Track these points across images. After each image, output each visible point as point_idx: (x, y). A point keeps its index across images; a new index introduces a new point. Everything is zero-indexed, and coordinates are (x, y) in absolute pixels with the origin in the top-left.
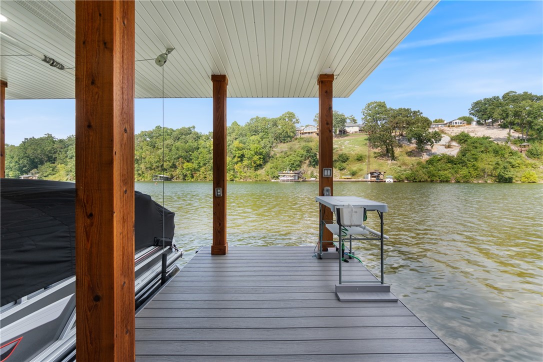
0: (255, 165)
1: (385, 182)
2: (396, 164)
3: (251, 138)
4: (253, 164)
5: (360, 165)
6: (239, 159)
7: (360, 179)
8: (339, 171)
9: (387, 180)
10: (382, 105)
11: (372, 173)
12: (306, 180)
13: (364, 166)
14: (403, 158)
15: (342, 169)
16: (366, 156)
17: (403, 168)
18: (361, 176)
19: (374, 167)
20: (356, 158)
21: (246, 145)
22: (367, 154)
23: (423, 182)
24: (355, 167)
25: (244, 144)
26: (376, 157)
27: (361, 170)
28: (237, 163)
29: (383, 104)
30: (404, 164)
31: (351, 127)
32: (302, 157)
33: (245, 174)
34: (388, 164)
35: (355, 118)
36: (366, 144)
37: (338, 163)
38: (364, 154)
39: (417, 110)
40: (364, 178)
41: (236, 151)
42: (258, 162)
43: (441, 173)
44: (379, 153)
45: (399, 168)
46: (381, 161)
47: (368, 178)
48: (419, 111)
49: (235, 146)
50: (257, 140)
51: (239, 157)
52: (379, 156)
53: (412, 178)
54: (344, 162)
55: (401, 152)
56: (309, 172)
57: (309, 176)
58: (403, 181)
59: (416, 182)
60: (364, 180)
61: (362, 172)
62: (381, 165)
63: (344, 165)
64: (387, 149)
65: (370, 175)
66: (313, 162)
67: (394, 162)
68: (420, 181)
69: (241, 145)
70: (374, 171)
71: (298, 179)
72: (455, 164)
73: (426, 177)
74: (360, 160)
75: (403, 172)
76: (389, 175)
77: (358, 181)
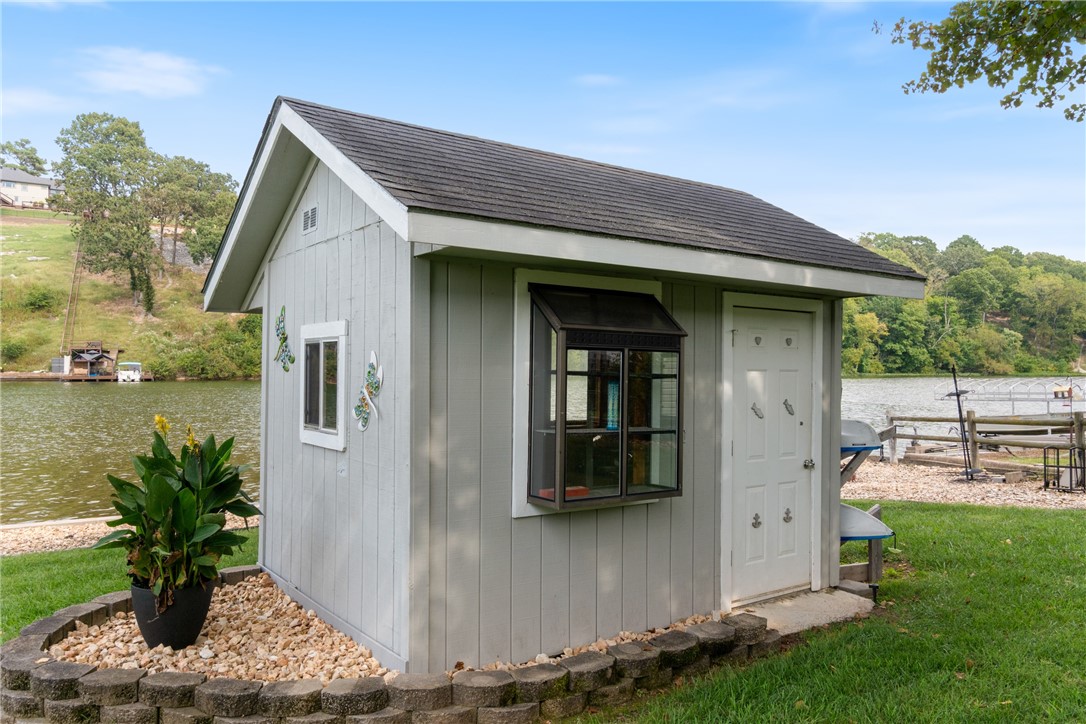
1: (116, 380)
2: (158, 326)
5: (38, 322)
7: (36, 373)
9: (122, 375)
10: (129, 134)
11: (76, 355)
13: (53, 330)
14: (180, 308)
16: (63, 293)
17: (177, 338)
18: (41, 360)
19: (87, 333)
20: (26, 299)
22: (67, 287)
23: (225, 379)
24: (22, 332)
26: (96, 302)
27: (41, 342)
29: (132, 130)
30: (181, 327)
31: (19, 186)
34: (134, 325)
35: (40, 155)
36: (68, 252)
38: (60, 288)
39: (224, 173)
40: (50, 369)
44: (107, 288)
45: (165, 339)
46: (116, 313)
47: (61, 369)
48: (230, 177)
52: (106, 298)
53: (197, 371)
55: (177, 290)
58: (173, 378)
59: (207, 379)
60: (51, 374)
61: (44, 347)
62: (111, 328)
64: (133, 278)
65: (67, 359)
67: (154, 319)
68: (217, 378)
70: (84, 346)
73: (233, 367)
74: (40, 307)
75: (174, 351)
76: (134, 359)
77: (30, 379)
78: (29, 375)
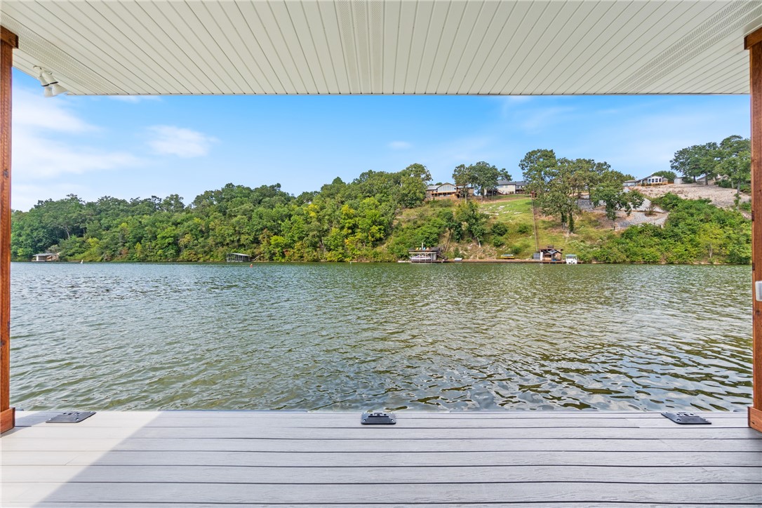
0: (373, 239)
1: (565, 263)
2: (577, 238)
3: (364, 201)
4: (370, 238)
5: (524, 238)
6: (350, 231)
7: (527, 260)
8: (494, 248)
9: (568, 261)
10: (548, 155)
11: (544, 251)
12: (449, 260)
13: (530, 241)
14: (585, 229)
15: (499, 246)
16: (531, 226)
17: (588, 243)
18: (528, 254)
19: (545, 242)
20: (518, 228)
21: (358, 211)
22: (533, 223)
23: (619, 263)
24: (518, 243)
25: (356, 209)
26: (546, 228)
27: (527, 246)
28: (346, 236)
29: (551, 154)
30: (589, 238)
31: (504, 186)
32: (440, 228)
33: (359, 252)
34: (565, 238)
35: (509, 174)
36: (529, 209)
37: (492, 237)
38: (529, 224)
39: (602, 162)
40: (533, 258)
41: (344, 219)
42: (378, 235)
43: (646, 250)
44: (549, 222)
45: (582, 244)
46: (555, 233)
47: (539, 258)
48: (606, 163)
49: (344, 212)
50: (374, 204)
51: (349, 228)
52: (550, 227)
53: (604, 258)
54: (502, 235)
55: (582, 221)
56: (452, 249)
57: (453, 254)
58: (590, 262)
59: (609, 263)
60: (534, 260)
61: (528, 249)
62: (554, 239)
63: (501, 239)
64: (563, 217)
65: (542, 253)
66: (457, 235)
67: (574, 235)
68: (615, 263)
69: (352, 211)
70: (547, 248)
71: (437, 259)
72: (664, 238)
73: (624, 257)
74: (524, 232)
75: (589, 249)
76: (569, 253)
77: (525, 262)
78: (524, 260)
